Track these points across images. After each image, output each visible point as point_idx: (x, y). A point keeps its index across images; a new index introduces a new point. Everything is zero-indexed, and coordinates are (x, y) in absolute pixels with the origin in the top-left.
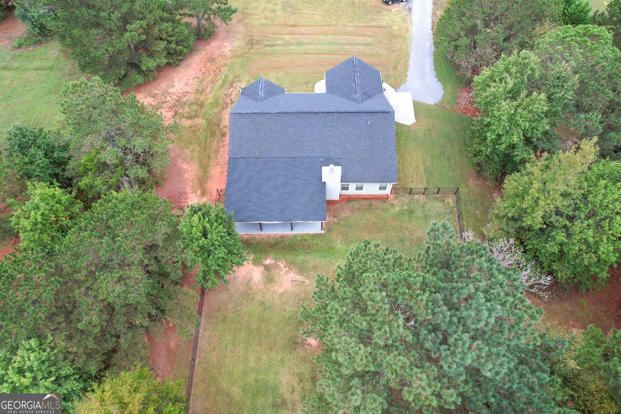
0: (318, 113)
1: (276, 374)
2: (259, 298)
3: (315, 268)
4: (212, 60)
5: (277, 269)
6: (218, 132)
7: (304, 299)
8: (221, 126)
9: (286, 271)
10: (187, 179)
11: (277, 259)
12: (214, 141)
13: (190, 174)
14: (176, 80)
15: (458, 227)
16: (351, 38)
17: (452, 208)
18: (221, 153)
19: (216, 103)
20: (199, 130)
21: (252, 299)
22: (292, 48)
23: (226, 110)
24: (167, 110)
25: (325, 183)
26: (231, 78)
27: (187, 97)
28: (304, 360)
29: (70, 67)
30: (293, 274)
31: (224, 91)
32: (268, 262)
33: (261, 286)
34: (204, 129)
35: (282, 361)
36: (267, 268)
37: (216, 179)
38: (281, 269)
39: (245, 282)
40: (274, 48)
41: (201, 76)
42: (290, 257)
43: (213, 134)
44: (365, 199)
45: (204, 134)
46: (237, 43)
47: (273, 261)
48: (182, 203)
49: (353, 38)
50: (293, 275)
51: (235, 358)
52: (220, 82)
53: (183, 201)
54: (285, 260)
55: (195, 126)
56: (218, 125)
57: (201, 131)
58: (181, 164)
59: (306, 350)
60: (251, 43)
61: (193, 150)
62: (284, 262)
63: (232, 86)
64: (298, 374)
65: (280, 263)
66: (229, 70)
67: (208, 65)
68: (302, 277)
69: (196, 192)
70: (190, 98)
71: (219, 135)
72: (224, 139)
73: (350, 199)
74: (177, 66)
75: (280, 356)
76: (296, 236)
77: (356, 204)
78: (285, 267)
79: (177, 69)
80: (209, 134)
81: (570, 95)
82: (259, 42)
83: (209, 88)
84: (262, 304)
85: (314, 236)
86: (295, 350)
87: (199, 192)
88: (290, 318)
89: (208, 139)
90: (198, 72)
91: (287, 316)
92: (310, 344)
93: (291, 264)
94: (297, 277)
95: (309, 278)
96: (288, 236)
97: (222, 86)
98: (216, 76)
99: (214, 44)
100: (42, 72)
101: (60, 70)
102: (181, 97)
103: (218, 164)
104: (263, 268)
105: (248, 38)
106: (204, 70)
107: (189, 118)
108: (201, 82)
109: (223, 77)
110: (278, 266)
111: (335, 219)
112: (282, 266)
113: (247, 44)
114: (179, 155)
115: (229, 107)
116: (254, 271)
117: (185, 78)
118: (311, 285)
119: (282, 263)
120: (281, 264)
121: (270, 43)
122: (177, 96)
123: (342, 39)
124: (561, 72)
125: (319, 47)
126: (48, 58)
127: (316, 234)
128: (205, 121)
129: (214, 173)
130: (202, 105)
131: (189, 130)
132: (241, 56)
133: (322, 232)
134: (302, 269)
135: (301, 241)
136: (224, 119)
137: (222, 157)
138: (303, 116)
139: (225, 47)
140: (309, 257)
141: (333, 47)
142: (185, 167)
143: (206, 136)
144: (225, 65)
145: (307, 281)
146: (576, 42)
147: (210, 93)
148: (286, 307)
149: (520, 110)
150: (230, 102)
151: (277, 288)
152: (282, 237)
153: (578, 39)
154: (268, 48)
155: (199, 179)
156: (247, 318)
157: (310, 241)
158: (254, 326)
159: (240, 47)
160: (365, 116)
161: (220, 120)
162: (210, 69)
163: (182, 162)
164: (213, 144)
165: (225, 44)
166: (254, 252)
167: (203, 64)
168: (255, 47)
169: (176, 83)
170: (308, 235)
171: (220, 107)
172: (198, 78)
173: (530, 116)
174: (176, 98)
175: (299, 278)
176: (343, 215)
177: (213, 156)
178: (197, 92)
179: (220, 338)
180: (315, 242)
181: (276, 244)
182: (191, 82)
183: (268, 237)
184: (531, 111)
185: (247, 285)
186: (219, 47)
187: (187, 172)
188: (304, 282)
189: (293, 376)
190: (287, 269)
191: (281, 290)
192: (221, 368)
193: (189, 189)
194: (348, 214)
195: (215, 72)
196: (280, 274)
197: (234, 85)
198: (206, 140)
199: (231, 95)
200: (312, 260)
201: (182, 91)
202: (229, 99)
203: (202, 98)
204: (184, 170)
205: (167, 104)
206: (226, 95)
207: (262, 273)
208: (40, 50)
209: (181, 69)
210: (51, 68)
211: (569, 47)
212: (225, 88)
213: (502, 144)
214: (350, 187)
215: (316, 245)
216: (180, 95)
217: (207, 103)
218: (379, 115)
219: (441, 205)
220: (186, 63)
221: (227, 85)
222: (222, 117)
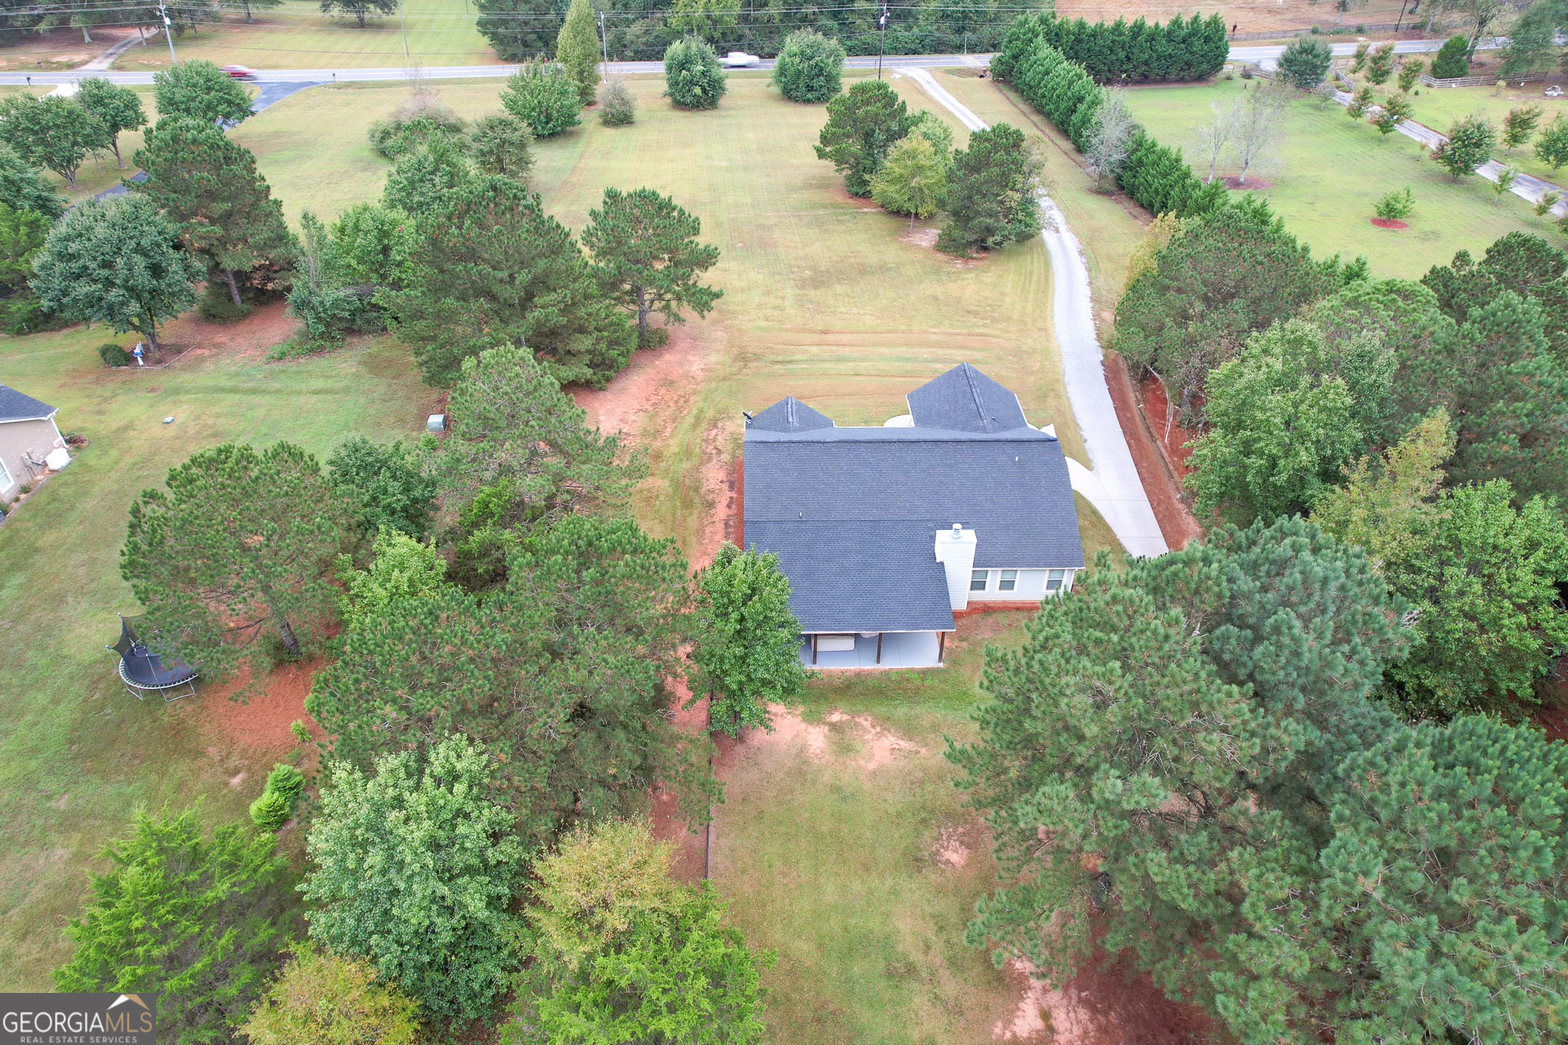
0: (917, 442)
1: (888, 915)
2: (827, 778)
3: (935, 728)
4: (668, 383)
5: (857, 730)
6: (697, 501)
7: (923, 782)
8: (702, 491)
9: (877, 733)
11: (853, 714)
12: (691, 514)
16: (940, 352)
18: (708, 534)
19: (688, 453)
20: (658, 496)
21: (814, 782)
22: (828, 365)
23: (709, 465)
25: (942, 563)
26: (710, 413)
27: (626, 441)
28: (940, 890)
29: (382, 388)
30: (892, 739)
31: (700, 433)
32: (836, 717)
33: (831, 758)
34: (667, 495)
35: (894, 892)
36: (834, 727)
38: (865, 730)
39: (794, 751)
40: (789, 366)
41: (651, 409)
42: (882, 710)
43: (687, 504)
44: (1018, 609)
45: (669, 504)
46: (714, 358)
47: (845, 717)
49: (947, 351)
50: (890, 740)
51: (792, 886)
52: (690, 420)
54: (872, 715)
55: (648, 491)
56: (696, 489)
57: (662, 498)
59: (943, 871)
60: (743, 358)
62: (870, 718)
63: (715, 426)
64: (933, 916)
65: (861, 720)
66: (705, 400)
67: (663, 391)
68: (912, 744)
70: (633, 443)
71: (700, 506)
72: (712, 512)
73: (987, 609)
74: (601, 389)
75: (889, 882)
76: (887, 673)
77: (1002, 618)
78: (873, 727)
79: (601, 394)
80: (678, 504)
81: (1386, 380)
82: (757, 357)
83: (669, 429)
84: (836, 789)
85: (924, 673)
86: (919, 872)
88: (899, 815)
89: (679, 512)
90: (644, 402)
91: (892, 811)
92: (948, 862)
93: (885, 723)
94: (902, 743)
95: (927, 745)
96: (870, 674)
97: (695, 425)
98: (680, 409)
99: (668, 357)
100: (329, 397)
101: (364, 392)
103: (705, 553)
104: (827, 727)
105: (735, 350)
106: (654, 399)
108: (651, 418)
109: (694, 412)
110: (857, 725)
111: (964, 644)
112: (867, 724)
113: (736, 360)
115: (715, 460)
116: (809, 733)
117: (619, 411)
118: (933, 755)
119: (867, 720)
120: (865, 722)
121: (780, 358)
123: (925, 353)
124: (1364, 345)
125: (881, 365)
126: (337, 376)
127: (928, 670)
128: (667, 483)
130: (658, 456)
132: (724, 379)
133: (941, 665)
134: (908, 730)
135: (899, 682)
136: (708, 480)
137: (712, 541)
138: (888, 447)
139: (692, 363)
140: (920, 710)
141: (910, 366)
143: (674, 507)
144: (695, 392)
145: (923, 751)
146: (1378, 301)
147: (671, 436)
148: (889, 796)
149: (1303, 407)
150: (714, 451)
151: (862, 763)
152: (858, 674)
153: (1381, 298)
154: (778, 366)
156: (807, 815)
157: (918, 682)
158: (825, 829)
159: (722, 364)
160: (1008, 448)
161: (699, 481)
162: (667, 398)
164: (689, 519)
165: (691, 358)
166: (804, 702)
167: (651, 389)
168: (750, 365)
170: (912, 670)
171: (695, 461)
172: (646, 411)
173: (1323, 416)
175: (904, 744)
176: (979, 637)
177: (693, 540)
178: (645, 433)
179: (756, 851)
180: (927, 683)
181: (848, 687)
182: (633, 417)
183: (830, 674)
184: (1325, 409)
185: (797, 756)
186: (680, 363)
188: (917, 752)
189: (923, 919)
190: (878, 729)
191: (872, 766)
192: (764, 906)
194: (988, 635)
195: (676, 402)
196: (866, 737)
197: (720, 425)
198: (674, 516)
199: (714, 440)
200: (926, 714)
201: (616, 431)
202: (712, 447)
203: (657, 444)
206: (704, 440)
207: (826, 736)
208: (321, 363)
209: (608, 395)
210: (346, 391)
211: (1368, 310)
212: (700, 429)
213: (1280, 473)
214: (988, 581)
215: (932, 688)
217: (667, 453)
218: (1034, 445)
220: (616, 386)
221: (704, 425)
222: (701, 475)
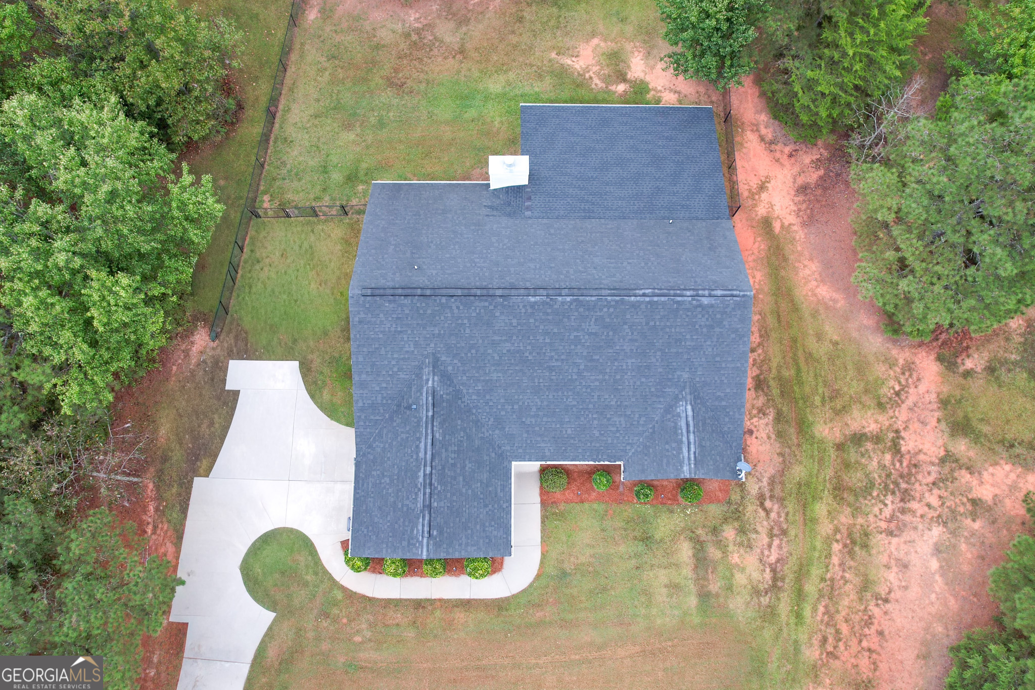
2: (630, 29)
3: (540, 77)
5: (604, 74)
6: (776, 392)
7: (557, 27)
8: (772, 413)
9: (589, 72)
10: (811, 259)
11: (607, 91)
13: (807, 272)
14: (937, 577)
15: (269, 151)
17: (265, 192)
19: (803, 500)
20: (823, 401)
21: (640, 26)
23: (771, 471)
24: (921, 457)
27: (887, 512)
30: (577, 66)
31: (792, 549)
32: (621, 88)
33: (628, 47)
34: (812, 405)
36: (621, 77)
37: (750, 259)
38: (598, 74)
39: (655, 52)
41: (872, 608)
42: (582, 93)
43: (786, 387)
45: (807, 389)
47: (613, 88)
48: (804, 201)
50: (578, 64)
52: (810, 589)
53: (804, 206)
54: (592, 89)
55: (837, 412)
56: (780, 417)
57: (817, 398)
58: (835, 295)
61: (819, 337)
62: (593, 86)
65: (601, 85)
68: (562, 61)
69: (782, 227)
70: (876, 510)
71: (772, 383)
72: (756, 370)
78: (591, 78)
80: (796, 388)
83: (835, 560)
84: (623, 20)
87: (777, 226)
89: (793, 371)
90: (886, 626)
93: (580, 82)
94: (569, 62)
95: (550, 60)
97: (801, 573)
102: (903, 511)
104: (629, 77)
106: (872, 636)
107: (858, 439)
108: (866, 583)
110: (603, 80)
112: (596, 81)
114: (847, 320)
115: (765, 481)
116: (643, 71)
117: (914, 590)
118: (545, 50)
119: (596, 85)
120: (597, 83)
122: (913, 512)
128: (817, 433)
129: (759, 275)
130: (839, 490)
131: (847, 398)
134: (561, 74)
136: (769, 438)
142: (825, 288)
143: (800, 382)
145: (553, 55)
147: (828, 541)
148: (585, 17)
150: (768, 504)
151: (602, 44)
155: (785, 259)
161: (780, 435)
162: (854, 645)
163: (835, 301)
164: (779, 357)
169: (934, 564)
171: (789, 484)
172: (878, 598)
174: (914, 505)
178: (865, 540)
182: (892, 577)
185: (652, 48)
187: (817, 276)
188: (558, 53)
190: (587, 76)
191: (595, 41)
193: (800, 234)
196: (598, 67)
198: (798, 368)
199: (771, 532)
200: (545, 91)
201: (907, 535)
202: (773, 515)
203: (845, 518)
204: (823, 281)
205: (930, 479)
206: (784, 532)
207: (629, 67)
212: (793, 562)
216: (907, 518)
217: (827, 496)
219: (289, 196)
221: (789, 573)
222: (777, 447)
